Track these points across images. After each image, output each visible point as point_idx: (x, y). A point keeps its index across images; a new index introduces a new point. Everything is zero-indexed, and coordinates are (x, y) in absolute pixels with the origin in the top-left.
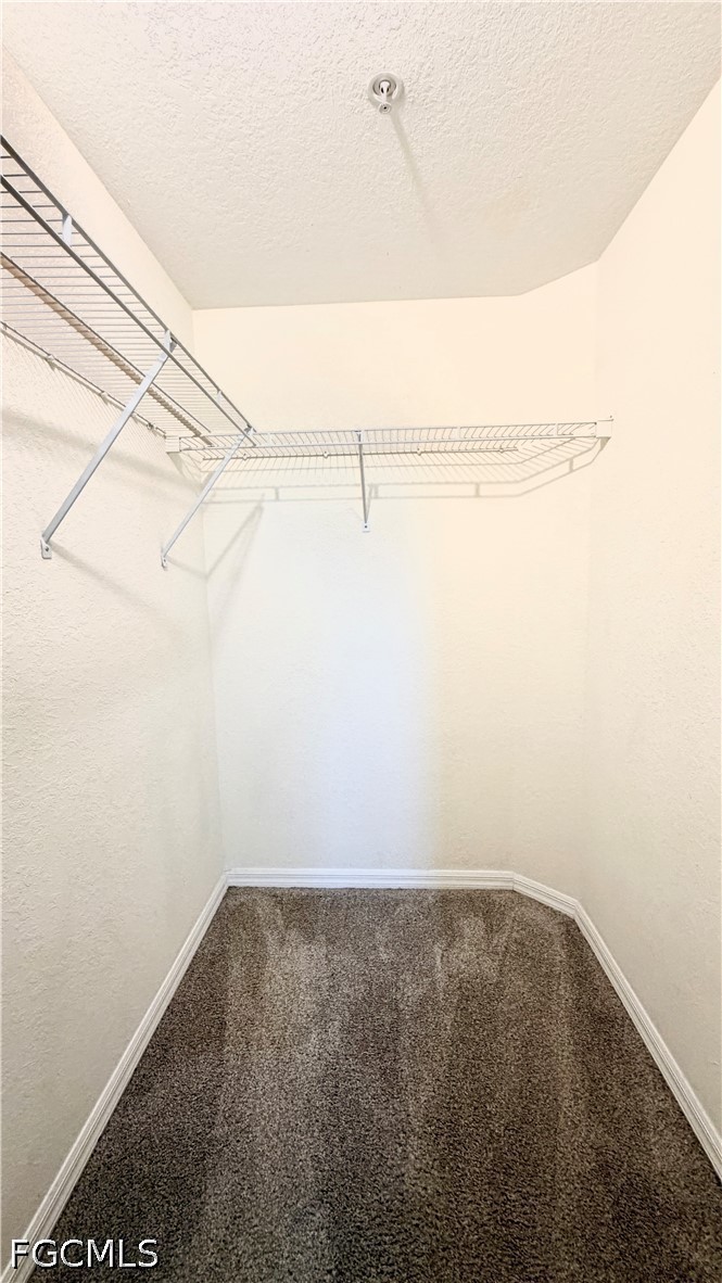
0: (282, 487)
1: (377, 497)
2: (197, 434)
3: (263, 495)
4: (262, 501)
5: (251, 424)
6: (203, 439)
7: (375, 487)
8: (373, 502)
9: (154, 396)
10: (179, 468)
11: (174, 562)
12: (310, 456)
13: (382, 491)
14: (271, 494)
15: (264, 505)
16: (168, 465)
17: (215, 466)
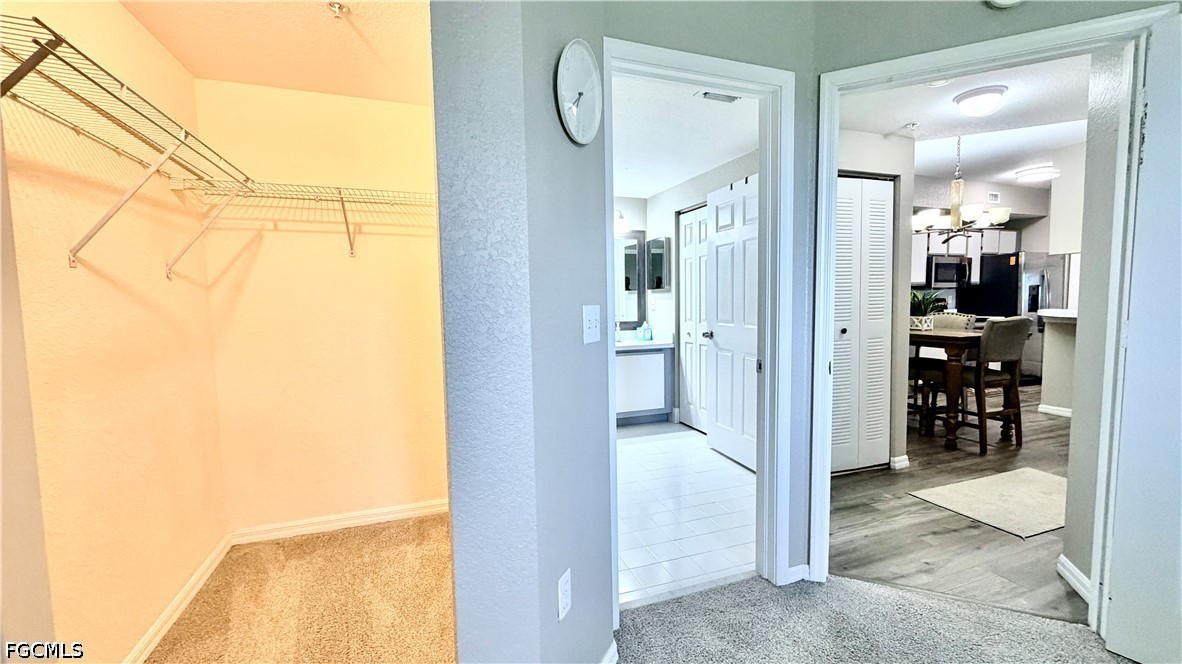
0: (281, 220)
1: (360, 232)
2: (201, 178)
3: (262, 226)
4: (262, 229)
5: (249, 176)
6: (207, 182)
7: (358, 225)
8: (357, 236)
9: (174, 160)
10: (184, 203)
11: (178, 275)
12: (304, 199)
13: (365, 229)
14: (270, 225)
15: (264, 233)
16: (174, 199)
17: (216, 200)
